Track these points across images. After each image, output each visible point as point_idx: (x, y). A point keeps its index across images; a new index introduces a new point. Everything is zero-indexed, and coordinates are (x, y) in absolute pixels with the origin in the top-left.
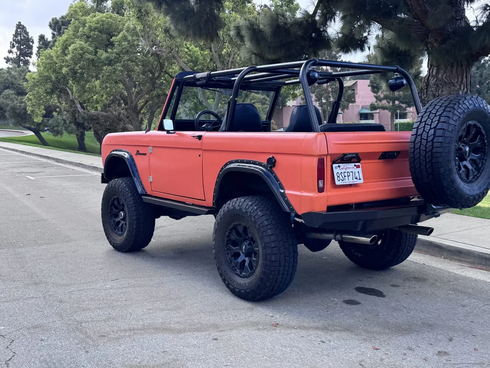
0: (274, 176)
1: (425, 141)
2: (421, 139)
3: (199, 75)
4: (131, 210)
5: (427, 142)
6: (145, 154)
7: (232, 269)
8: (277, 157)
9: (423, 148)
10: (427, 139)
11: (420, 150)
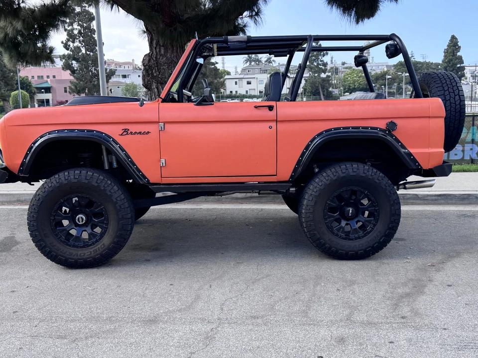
0: (395, 139)
1: (454, 105)
2: (451, 103)
3: (234, 38)
4: (122, 207)
5: (456, 105)
6: (148, 132)
7: (337, 235)
8: (395, 121)
9: (452, 109)
10: (455, 103)
11: (451, 111)
